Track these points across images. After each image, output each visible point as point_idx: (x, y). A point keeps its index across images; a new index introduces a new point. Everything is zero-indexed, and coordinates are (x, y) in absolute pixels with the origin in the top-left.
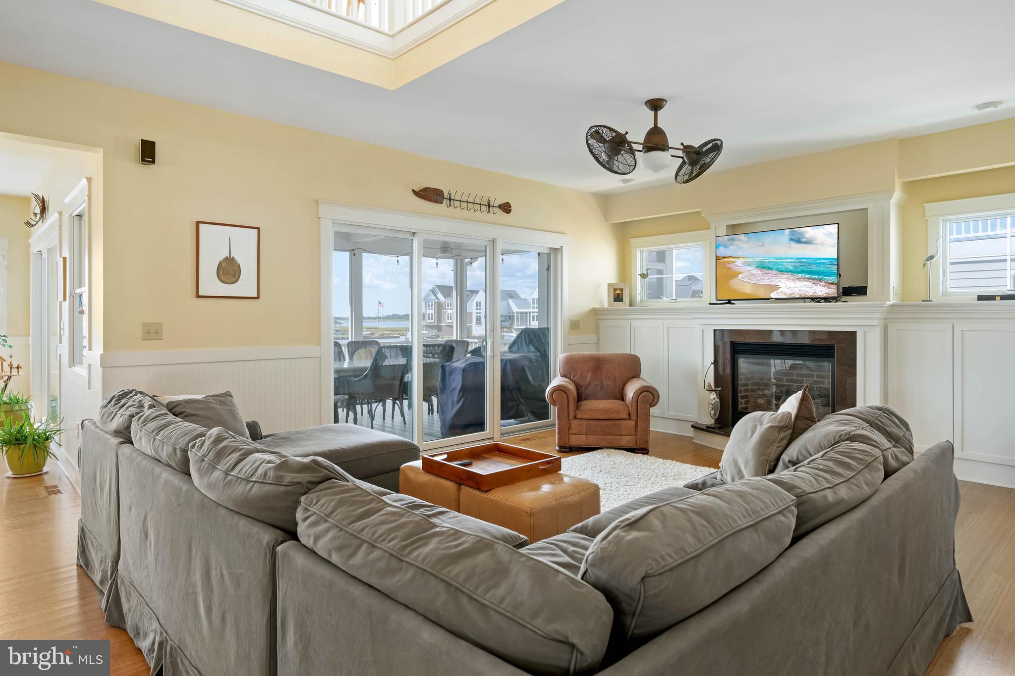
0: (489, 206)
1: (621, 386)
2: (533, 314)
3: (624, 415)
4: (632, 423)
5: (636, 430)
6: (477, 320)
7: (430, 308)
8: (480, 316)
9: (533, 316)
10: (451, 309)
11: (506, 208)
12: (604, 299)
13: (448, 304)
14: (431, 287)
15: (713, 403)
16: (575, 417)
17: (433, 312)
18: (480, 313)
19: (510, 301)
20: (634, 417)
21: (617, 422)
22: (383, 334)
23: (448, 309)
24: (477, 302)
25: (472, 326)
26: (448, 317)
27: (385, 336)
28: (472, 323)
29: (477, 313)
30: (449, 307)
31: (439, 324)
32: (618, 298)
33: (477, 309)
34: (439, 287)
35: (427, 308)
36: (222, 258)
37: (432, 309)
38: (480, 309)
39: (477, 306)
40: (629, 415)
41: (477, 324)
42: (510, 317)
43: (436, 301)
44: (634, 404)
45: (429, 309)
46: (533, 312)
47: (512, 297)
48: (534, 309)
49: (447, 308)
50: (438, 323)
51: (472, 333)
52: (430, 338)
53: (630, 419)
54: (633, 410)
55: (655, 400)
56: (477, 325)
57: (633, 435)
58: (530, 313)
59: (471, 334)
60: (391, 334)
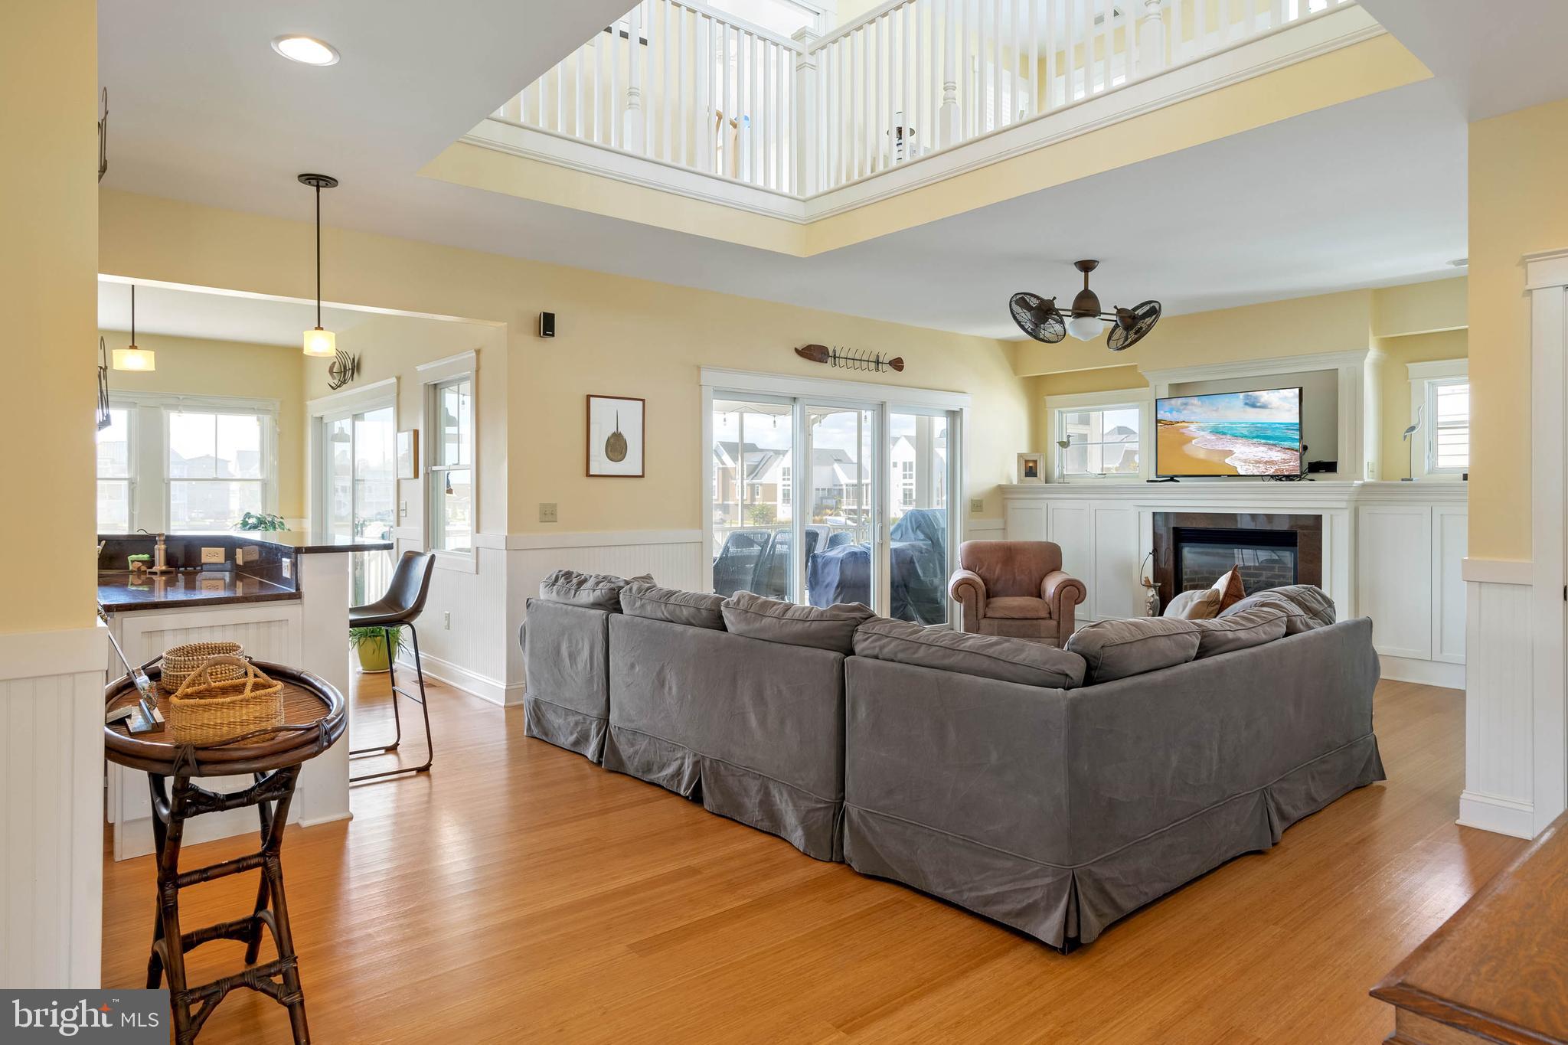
0: (878, 362)
1: (1038, 581)
3: (1044, 614)
4: (1054, 623)
5: (1058, 631)
6: (784, 495)
11: (897, 364)
12: (1011, 473)
15: (1151, 601)
16: (985, 616)
20: (1055, 616)
21: (1035, 622)
24: (784, 469)
25: (776, 505)
28: (776, 501)
29: (784, 485)
31: (726, 502)
32: (1031, 472)
33: (784, 479)
36: (609, 434)
40: (1050, 613)
41: (784, 502)
43: (721, 466)
44: (1056, 601)
47: (838, 461)
50: (723, 501)
53: (1051, 618)
54: (1054, 608)
55: (1082, 596)
57: (1055, 638)
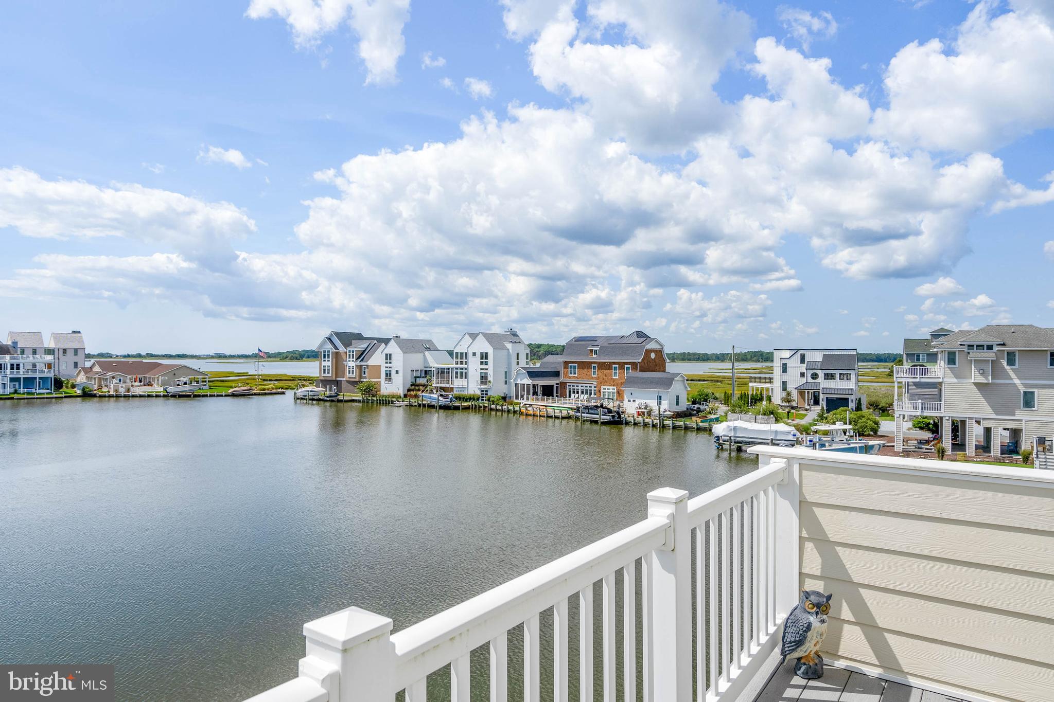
2: (457, 371)
7: (326, 359)
8: (390, 371)
9: (457, 373)
10: (353, 361)
13: (350, 355)
14: (327, 334)
17: (330, 364)
18: (391, 367)
19: (427, 353)
22: (264, 390)
23: (349, 361)
26: (349, 371)
27: (267, 391)
30: (351, 359)
34: (338, 334)
35: (323, 359)
37: (328, 361)
38: (390, 363)
39: (386, 359)
42: (426, 372)
45: (325, 361)
46: (457, 369)
48: (457, 364)
49: (348, 359)
51: (380, 391)
52: (327, 397)
56: (387, 382)
58: (452, 369)
59: (378, 393)
60: (273, 389)
